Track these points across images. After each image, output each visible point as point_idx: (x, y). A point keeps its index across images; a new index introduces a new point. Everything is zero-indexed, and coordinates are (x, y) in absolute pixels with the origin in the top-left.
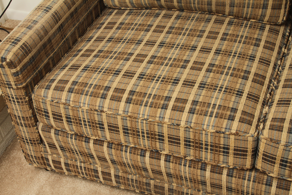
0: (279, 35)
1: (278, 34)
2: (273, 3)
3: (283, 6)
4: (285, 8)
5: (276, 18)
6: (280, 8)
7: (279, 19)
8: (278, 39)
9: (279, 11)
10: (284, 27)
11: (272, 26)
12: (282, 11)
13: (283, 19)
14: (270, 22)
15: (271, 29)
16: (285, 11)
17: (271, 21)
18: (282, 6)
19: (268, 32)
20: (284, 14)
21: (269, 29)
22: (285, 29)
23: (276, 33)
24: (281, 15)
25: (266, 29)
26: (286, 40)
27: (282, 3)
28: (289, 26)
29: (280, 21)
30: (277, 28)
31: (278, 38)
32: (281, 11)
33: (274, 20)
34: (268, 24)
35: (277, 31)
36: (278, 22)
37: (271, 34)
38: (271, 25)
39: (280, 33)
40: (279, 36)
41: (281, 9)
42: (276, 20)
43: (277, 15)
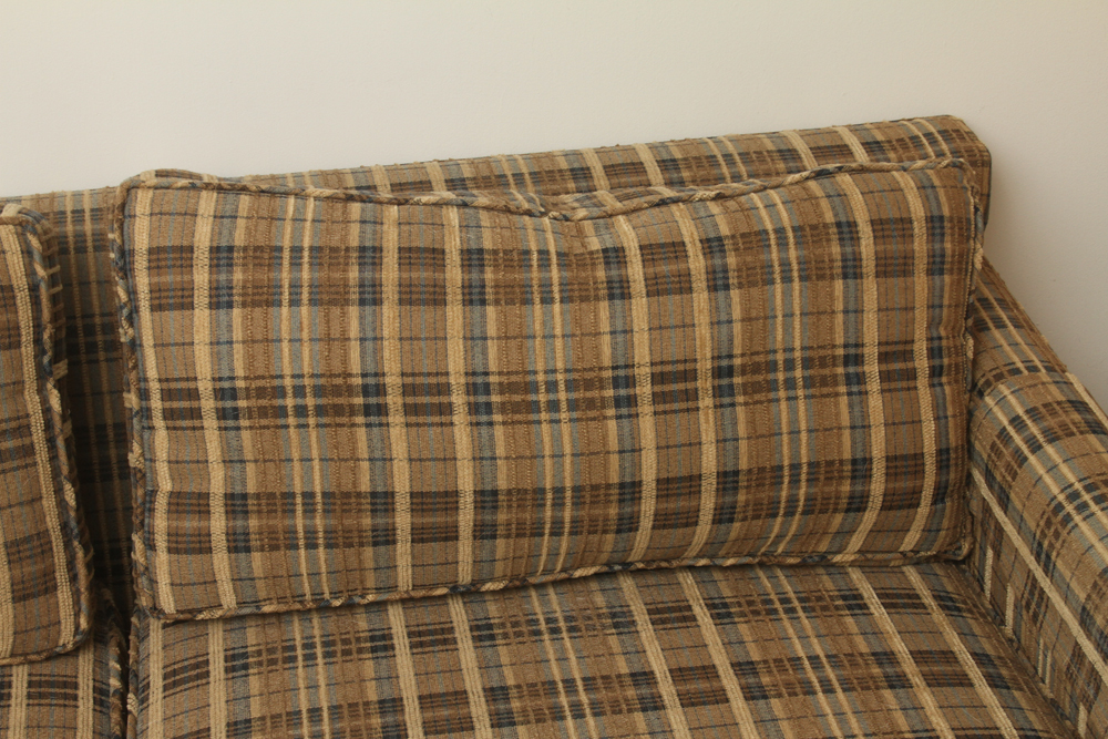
0: (80, 703)
1: (75, 698)
2: (12, 578)
3: (61, 576)
4: (73, 579)
5: (44, 632)
6: (50, 588)
7: (59, 633)
8: (80, 726)
9: (51, 601)
10: (91, 656)
11: (38, 669)
12: (64, 595)
13: (77, 626)
14: (25, 654)
15: (40, 684)
16: (76, 594)
17: (28, 651)
18: (57, 575)
19: (25, 702)
20: (77, 603)
21: (30, 684)
22: (100, 663)
23: (66, 696)
24: (62, 614)
25: (13, 691)
26: (115, 716)
27: (53, 565)
28: (113, 642)
29: (67, 637)
30: (58, 668)
31: (80, 719)
32: (60, 595)
33: (37, 641)
34: (18, 665)
35: (65, 684)
36: (61, 642)
37: (44, 709)
38: (31, 663)
39: (80, 693)
40: (81, 708)
41: (55, 588)
42: (47, 639)
43: (45, 621)
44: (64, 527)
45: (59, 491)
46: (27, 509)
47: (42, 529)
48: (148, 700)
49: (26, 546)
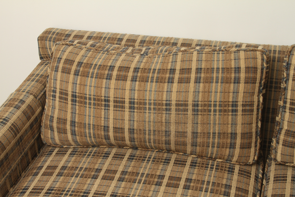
0: (251, 178)
1: (250, 177)
2: (241, 142)
3: (253, 145)
4: (256, 146)
5: (246, 158)
6: (250, 147)
7: (249, 159)
8: (250, 184)
9: (249, 150)
10: (255, 167)
11: (242, 167)
12: (253, 150)
13: (254, 158)
14: (240, 162)
15: (242, 171)
16: (256, 150)
17: (241, 162)
18: (252, 144)
19: (238, 174)
20: (255, 152)
21: (239, 170)
22: (257, 170)
23: (248, 176)
24: (251, 155)
25: (235, 171)
26: (259, 184)
27: (252, 141)
28: (261, 165)
29: (251, 161)
30: (247, 168)
31: (251, 183)
32: (252, 150)
33: (243, 160)
34: (237, 165)
35: (248, 173)
36: (249, 162)
37: (242, 178)
38: (240, 165)
39: (251, 176)
40: (251, 180)
41: (251, 147)
42: (246, 160)
43: (247, 155)
44: (256, 132)
45: (257, 123)
46: (248, 125)
47: (251, 131)
48: (269, 182)
49: (246, 135)
